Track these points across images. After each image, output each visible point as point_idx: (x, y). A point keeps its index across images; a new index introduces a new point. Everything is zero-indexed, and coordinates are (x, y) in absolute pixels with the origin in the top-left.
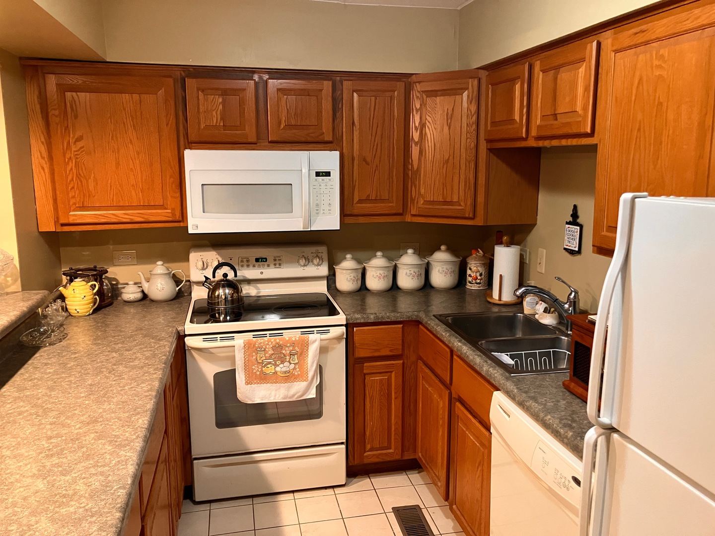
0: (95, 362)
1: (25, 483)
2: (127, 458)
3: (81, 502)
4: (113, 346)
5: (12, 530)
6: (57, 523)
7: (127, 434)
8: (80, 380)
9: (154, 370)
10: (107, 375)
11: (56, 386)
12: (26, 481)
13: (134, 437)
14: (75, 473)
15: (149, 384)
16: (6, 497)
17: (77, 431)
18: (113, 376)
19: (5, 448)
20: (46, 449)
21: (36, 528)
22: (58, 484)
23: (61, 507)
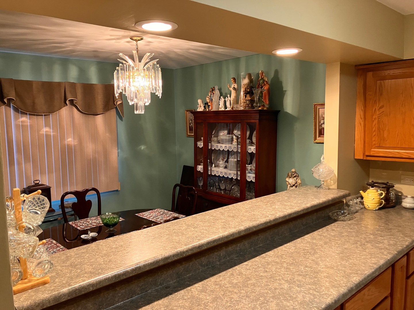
0: (358, 237)
1: (281, 282)
2: (332, 294)
3: (295, 303)
4: (375, 231)
5: (261, 300)
6: (278, 307)
7: (342, 282)
8: (342, 244)
9: (387, 253)
10: (358, 246)
11: (329, 243)
12: (282, 282)
13: (344, 285)
14: (303, 288)
15: (377, 260)
16: (270, 285)
17: (320, 269)
18: (361, 248)
19: (286, 263)
20: (301, 271)
21: (269, 304)
22: (293, 289)
23: (285, 301)
